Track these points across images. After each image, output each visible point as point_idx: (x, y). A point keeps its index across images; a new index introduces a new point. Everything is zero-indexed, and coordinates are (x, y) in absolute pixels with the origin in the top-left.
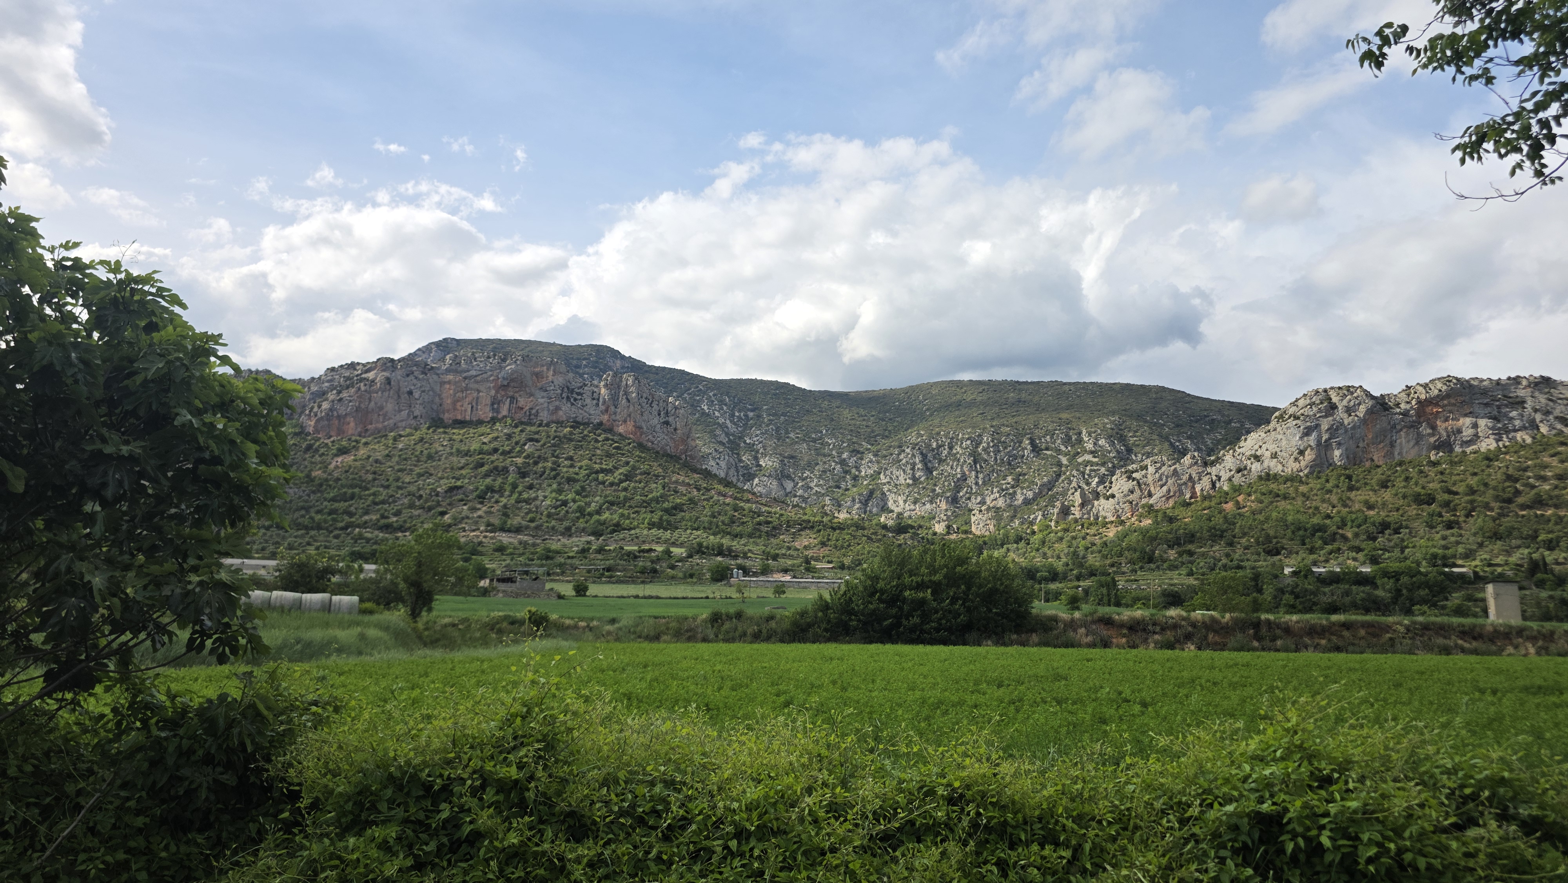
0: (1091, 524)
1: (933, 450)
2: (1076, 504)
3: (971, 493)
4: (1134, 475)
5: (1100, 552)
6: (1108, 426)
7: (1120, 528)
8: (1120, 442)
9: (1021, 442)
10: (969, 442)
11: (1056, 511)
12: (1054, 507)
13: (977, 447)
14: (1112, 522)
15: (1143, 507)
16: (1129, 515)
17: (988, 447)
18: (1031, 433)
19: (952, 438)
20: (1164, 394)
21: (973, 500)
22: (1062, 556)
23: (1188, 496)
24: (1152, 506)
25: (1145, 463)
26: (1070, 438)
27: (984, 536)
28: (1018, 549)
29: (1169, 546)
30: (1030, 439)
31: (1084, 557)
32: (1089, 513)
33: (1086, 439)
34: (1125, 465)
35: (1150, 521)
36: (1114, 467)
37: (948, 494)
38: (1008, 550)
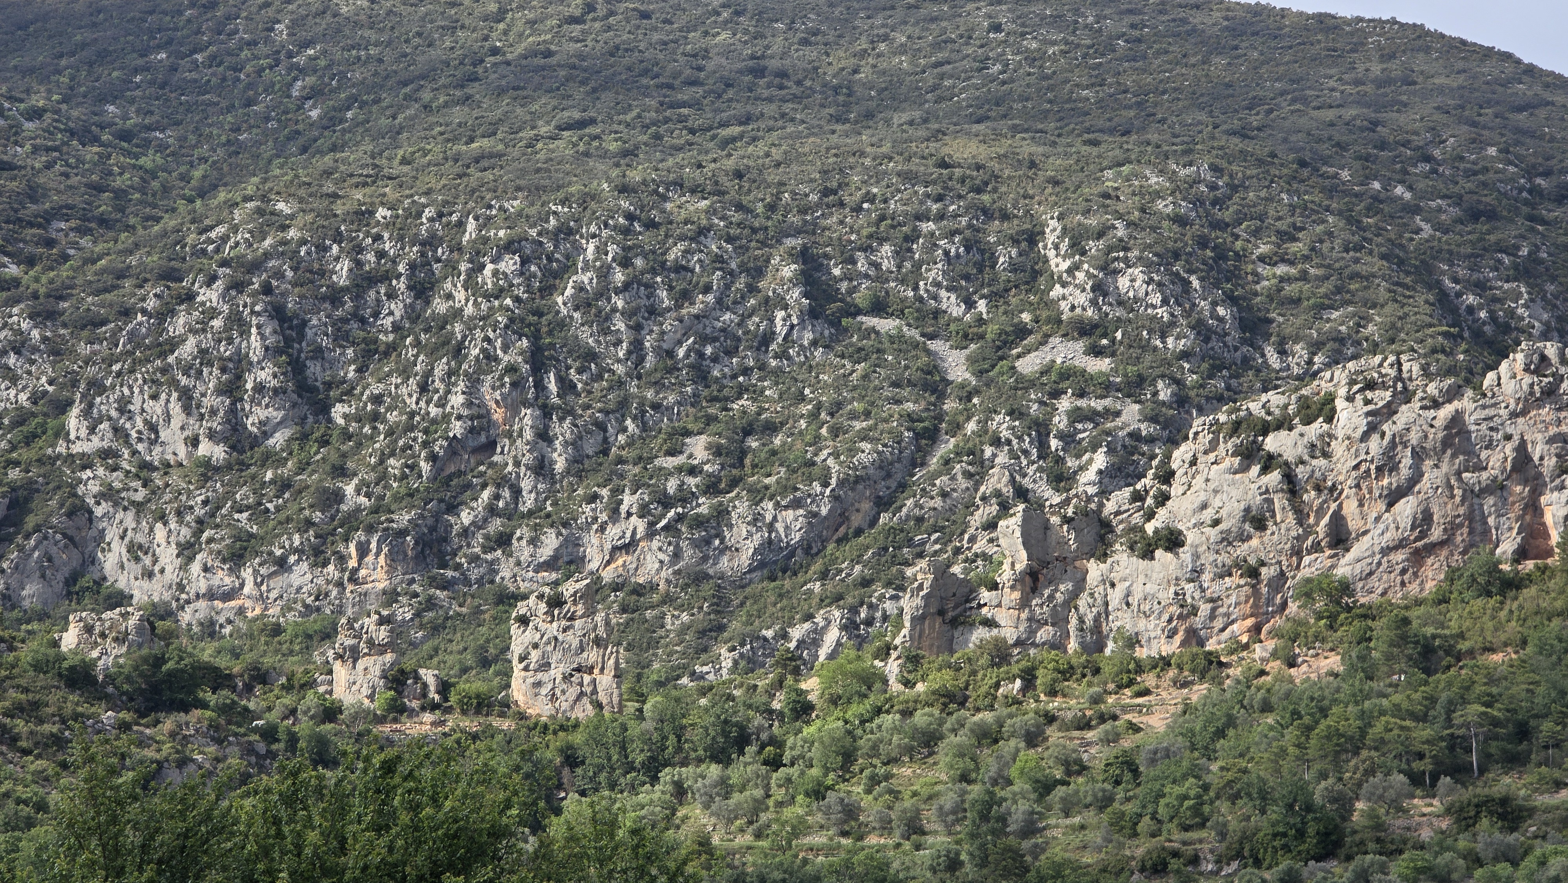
0: (1067, 672)
1: (335, 297)
2: (1005, 576)
3: (511, 514)
4: (1272, 443)
5: (1104, 802)
6: (1164, 206)
7: (1199, 692)
8: (1211, 282)
9: (758, 272)
10: (509, 264)
11: (910, 604)
12: (899, 585)
13: (548, 290)
14: (1164, 663)
15: (1308, 590)
16: (1240, 629)
17: (604, 291)
18: (809, 229)
19: (431, 242)
20: (1420, 62)
21: (522, 550)
22: (930, 819)
23: (1507, 546)
24: (1346, 587)
25: (1323, 384)
26: (987, 259)
27: (568, 727)
28: (725, 788)
29: (1416, 779)
30: (804, 256)
31: (1030, 829)
32: (1059, 620)
33: (1059, 264)
34: (1231, 395)
35: (1333, 662)
36: (1181, 401)
37: (403, 518)
38: (680, 791)
